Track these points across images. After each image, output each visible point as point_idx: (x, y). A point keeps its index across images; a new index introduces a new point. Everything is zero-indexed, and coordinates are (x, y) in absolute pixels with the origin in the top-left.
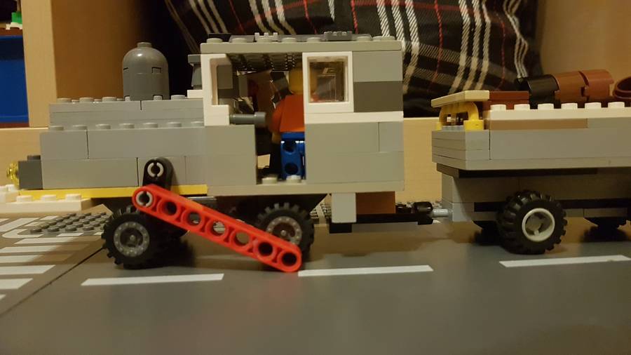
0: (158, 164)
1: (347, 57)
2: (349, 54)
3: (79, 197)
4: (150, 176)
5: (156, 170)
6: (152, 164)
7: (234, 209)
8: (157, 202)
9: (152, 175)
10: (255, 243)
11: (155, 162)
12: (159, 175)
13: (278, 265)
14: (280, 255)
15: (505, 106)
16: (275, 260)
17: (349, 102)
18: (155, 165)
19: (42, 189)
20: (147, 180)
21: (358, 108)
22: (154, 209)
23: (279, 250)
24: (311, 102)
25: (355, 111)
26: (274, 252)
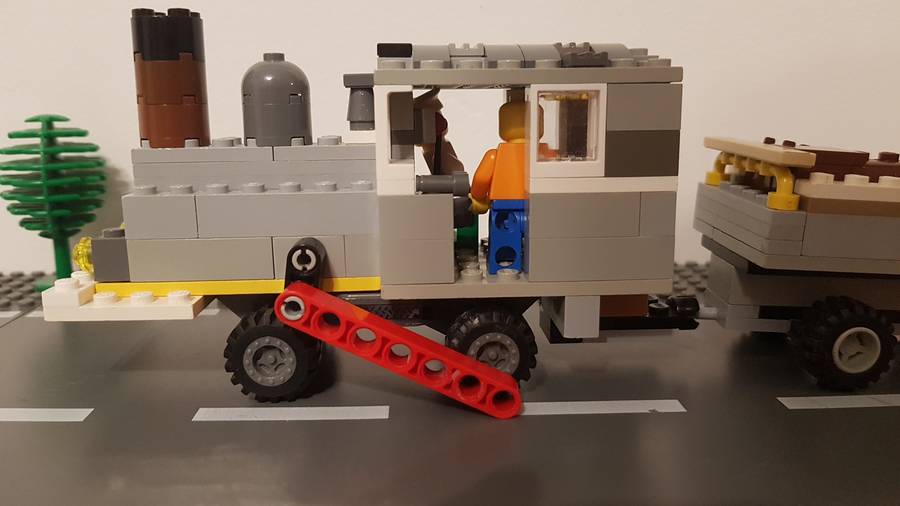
0: (308, 252)
1: (597, 92)
2: (603, 88)
3: (189, 297)
4: (296, 270)
5: (303, 259)
6: (299, 252)
7: (417, 312)
8: (312, 314)
9: (299, 267)
10: (456, 375)
11: (303, 249)
12: (310, 267)
13: (488, 408)
14: (492, 394)
15: (832, 176)
16: (483, 401)
17: (597, 162)
18: (304, 252)
19: (129, 281)
20: (292, 276)
21: (611, 170)
22: (307, 323)
23: (490, 387)
24: (539, 160)
25: (606, 176)
26: (482, 390)
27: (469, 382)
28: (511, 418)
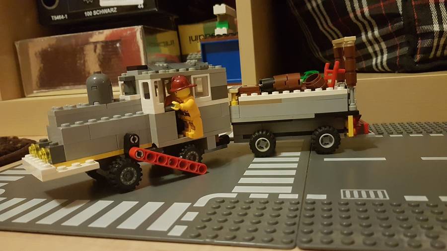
0: (135, 136)
1: (207, 77)
2: (208, 75)
3: (94, 161)
5: (134, 139)
8: (145, 155)
9: (133, 142)
10: (190, 164)
11: (134, 135)
12: (136, 142)
13: (198, 172)
14: (199, 168)
16: (197, 171)
17: (209, 96)
18: (134, 137)
19: (65, 161)
20: (131, 146)
21: (214, 98)
22: (144, 158)
25: (212, 100)
26: (197, 167)
27: (192, 167)
28: (206, 173)
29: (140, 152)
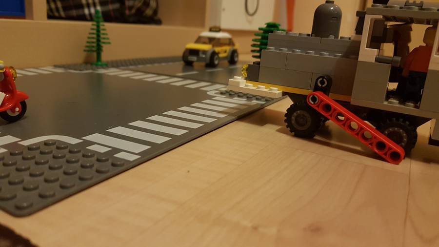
0: (324, 80)
4: (319, 86)
5: (322, 83)
6: (321, 79)
8: (320, 103)
11: (323, 77)
12: (323, 86)
20: (316, 88)
22: (318, 106)
29: (316, 98)
